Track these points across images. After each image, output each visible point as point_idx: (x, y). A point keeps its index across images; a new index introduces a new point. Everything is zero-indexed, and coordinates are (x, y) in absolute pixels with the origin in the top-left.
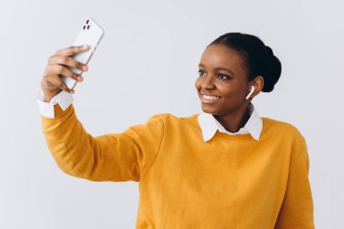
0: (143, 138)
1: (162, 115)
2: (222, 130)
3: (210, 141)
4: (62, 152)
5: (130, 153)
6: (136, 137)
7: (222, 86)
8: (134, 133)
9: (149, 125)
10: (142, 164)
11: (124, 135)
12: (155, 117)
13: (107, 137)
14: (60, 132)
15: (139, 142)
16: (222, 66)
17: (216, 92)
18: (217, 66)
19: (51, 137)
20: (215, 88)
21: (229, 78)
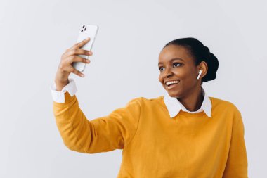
0: (125, 119)
1: (138, 99)
2: (184, 110)
3: (175, 118)
4: (69, 131)
5: (116, 130)
6: (120, 118)
7: (178, 72)
8: (119, 115)
9: (129, 107)
10: (126, 137)
11: (110, 117)
12: (133, 101)
13: (99, 120)
14: (68, 114)
15: (122, 122)
16: (175, 57)
17: (174, 78)
18: (171, 58)
19: (61, 119)
20: (173, 74)
21: (181, 65)
